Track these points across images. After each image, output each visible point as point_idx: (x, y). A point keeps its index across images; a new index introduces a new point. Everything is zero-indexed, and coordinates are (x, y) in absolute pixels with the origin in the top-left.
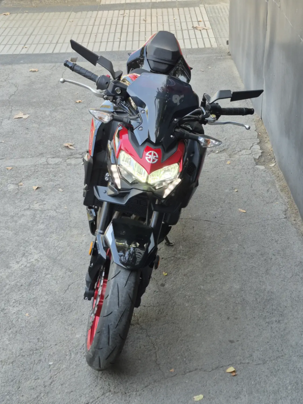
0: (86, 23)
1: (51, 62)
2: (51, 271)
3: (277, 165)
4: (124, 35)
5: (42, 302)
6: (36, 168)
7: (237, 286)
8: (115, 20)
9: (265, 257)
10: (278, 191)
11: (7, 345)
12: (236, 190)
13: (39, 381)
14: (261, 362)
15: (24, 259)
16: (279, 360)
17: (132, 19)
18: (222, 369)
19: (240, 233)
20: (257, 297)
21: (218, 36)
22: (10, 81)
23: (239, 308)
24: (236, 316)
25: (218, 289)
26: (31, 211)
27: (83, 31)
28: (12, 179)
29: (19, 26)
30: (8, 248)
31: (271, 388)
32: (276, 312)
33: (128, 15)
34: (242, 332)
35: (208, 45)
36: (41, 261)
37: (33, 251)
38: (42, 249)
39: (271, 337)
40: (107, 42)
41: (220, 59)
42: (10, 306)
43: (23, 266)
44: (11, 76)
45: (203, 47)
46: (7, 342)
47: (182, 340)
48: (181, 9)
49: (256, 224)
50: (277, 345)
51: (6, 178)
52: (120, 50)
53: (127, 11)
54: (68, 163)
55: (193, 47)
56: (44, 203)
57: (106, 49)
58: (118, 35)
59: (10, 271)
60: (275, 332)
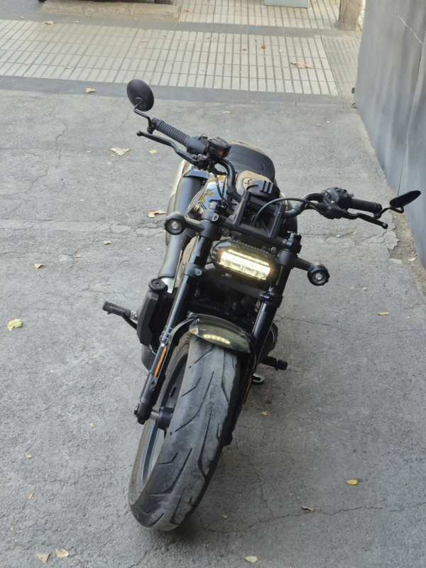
0: (159, 46)
1: (112, 95)
2: (121, 372)
3: (419, 260)
4: (211, 67)
5: (111, 411)
6: (96, 236)
7: (366, 411)
8: (198, 45)
9: (402, 378)
10: (419, 294)
11: (67, 461)
12: (364, 288)
13: (111, 508)
14: (398, 509)
15: (85, 354)
16: (421, 507)
17: (221, 46)
18: (347, 512)
19: (370, 344)
20: (393, 427)
21: (339, 81)
22: (57, 116)
23: (369, 439)
24: (365, 450)
25: (341, 413)
26: (92, 293)
27: (155, 56)
28: (65, 248)
29: (67, 41)
30: (62, 338)
31: (410, 541)
32: (417, 448)
33: (216, 40)
34: (373, 469)
35: (325, 91)
36: (107, 358)
37: (97, 344)
38: (108, 343)
39: (411, 478)
40: (188, 74)
41: (342, 112)
42: (69, 412)
43: (83, 363)
44: (57, 109)
45: (319, 93)
46: (67, 458)
47: (296, 474)
48: (289, 39)
49: (391, 334)
50: (419, 489)
51: (56, 245)
52: (206, 87)
53: (215, 35)
54: (139, 233)
55: (305, 93)
56: (108, 283)
57: (186, 84)
58: (203, 67)
59: (66, 367)
60: (416, 473)
